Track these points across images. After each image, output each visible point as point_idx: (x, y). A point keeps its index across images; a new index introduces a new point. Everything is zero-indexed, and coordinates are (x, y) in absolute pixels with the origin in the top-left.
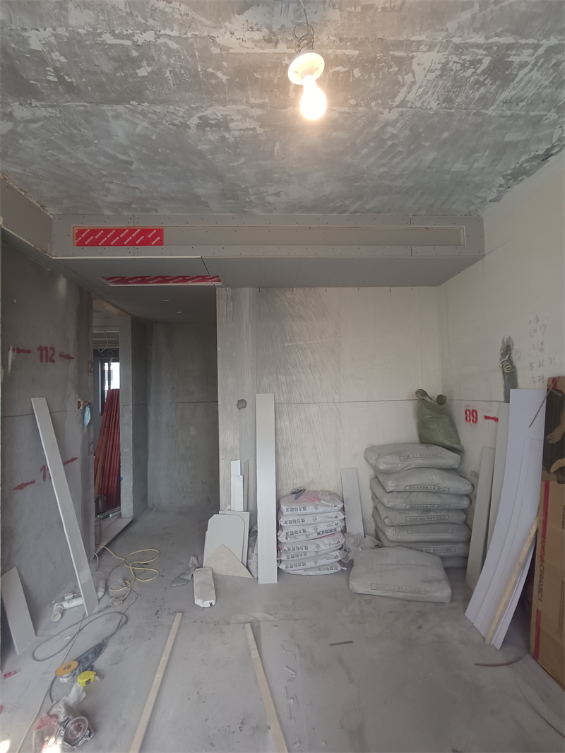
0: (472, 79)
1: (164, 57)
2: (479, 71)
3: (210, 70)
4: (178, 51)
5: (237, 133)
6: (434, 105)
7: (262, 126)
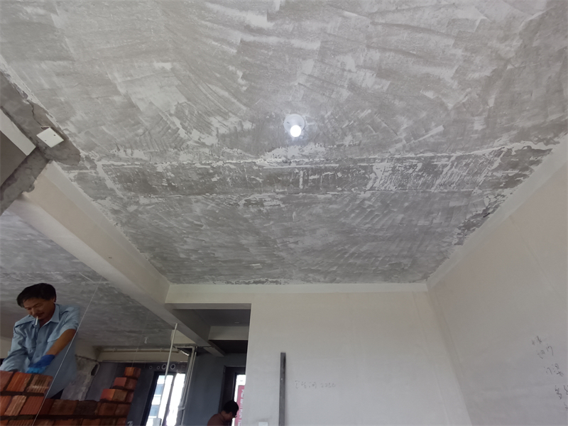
0: (414, 174)
1: (227, 172)
2: (417, 170)
3: (253, 177)
4: (235, 169)
5: (268, 208)
6: (393, 188)
7: (284, 203)
